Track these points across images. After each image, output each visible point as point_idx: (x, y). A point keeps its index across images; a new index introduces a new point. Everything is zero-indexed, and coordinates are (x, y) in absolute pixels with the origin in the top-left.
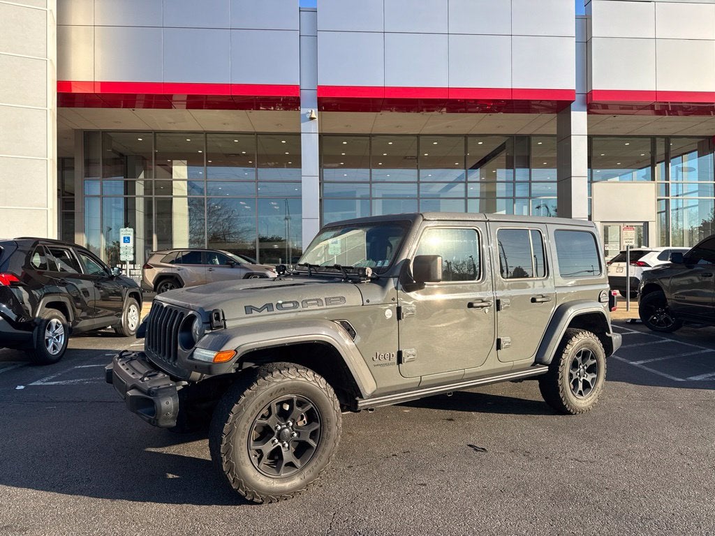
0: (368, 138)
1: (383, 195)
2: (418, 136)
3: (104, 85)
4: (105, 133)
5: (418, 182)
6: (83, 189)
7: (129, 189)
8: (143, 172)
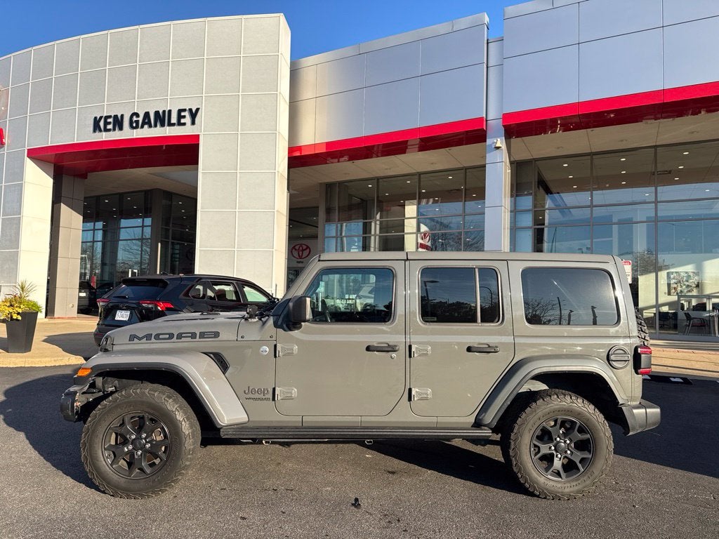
0: (589, 157)
1: (647, 218)
2: (655, 147)
3: (329, 144)
4: (341, 183)
5: (656, 202)
6: (324, 231)
7: (366, 229)
8: (379, 214)
